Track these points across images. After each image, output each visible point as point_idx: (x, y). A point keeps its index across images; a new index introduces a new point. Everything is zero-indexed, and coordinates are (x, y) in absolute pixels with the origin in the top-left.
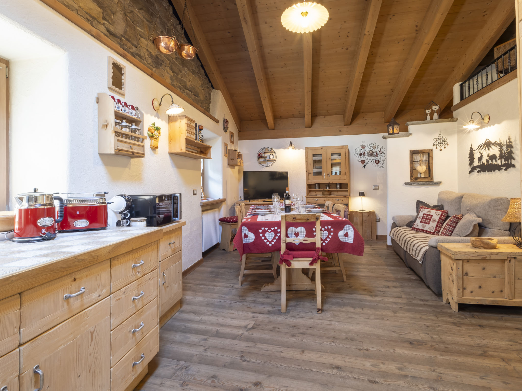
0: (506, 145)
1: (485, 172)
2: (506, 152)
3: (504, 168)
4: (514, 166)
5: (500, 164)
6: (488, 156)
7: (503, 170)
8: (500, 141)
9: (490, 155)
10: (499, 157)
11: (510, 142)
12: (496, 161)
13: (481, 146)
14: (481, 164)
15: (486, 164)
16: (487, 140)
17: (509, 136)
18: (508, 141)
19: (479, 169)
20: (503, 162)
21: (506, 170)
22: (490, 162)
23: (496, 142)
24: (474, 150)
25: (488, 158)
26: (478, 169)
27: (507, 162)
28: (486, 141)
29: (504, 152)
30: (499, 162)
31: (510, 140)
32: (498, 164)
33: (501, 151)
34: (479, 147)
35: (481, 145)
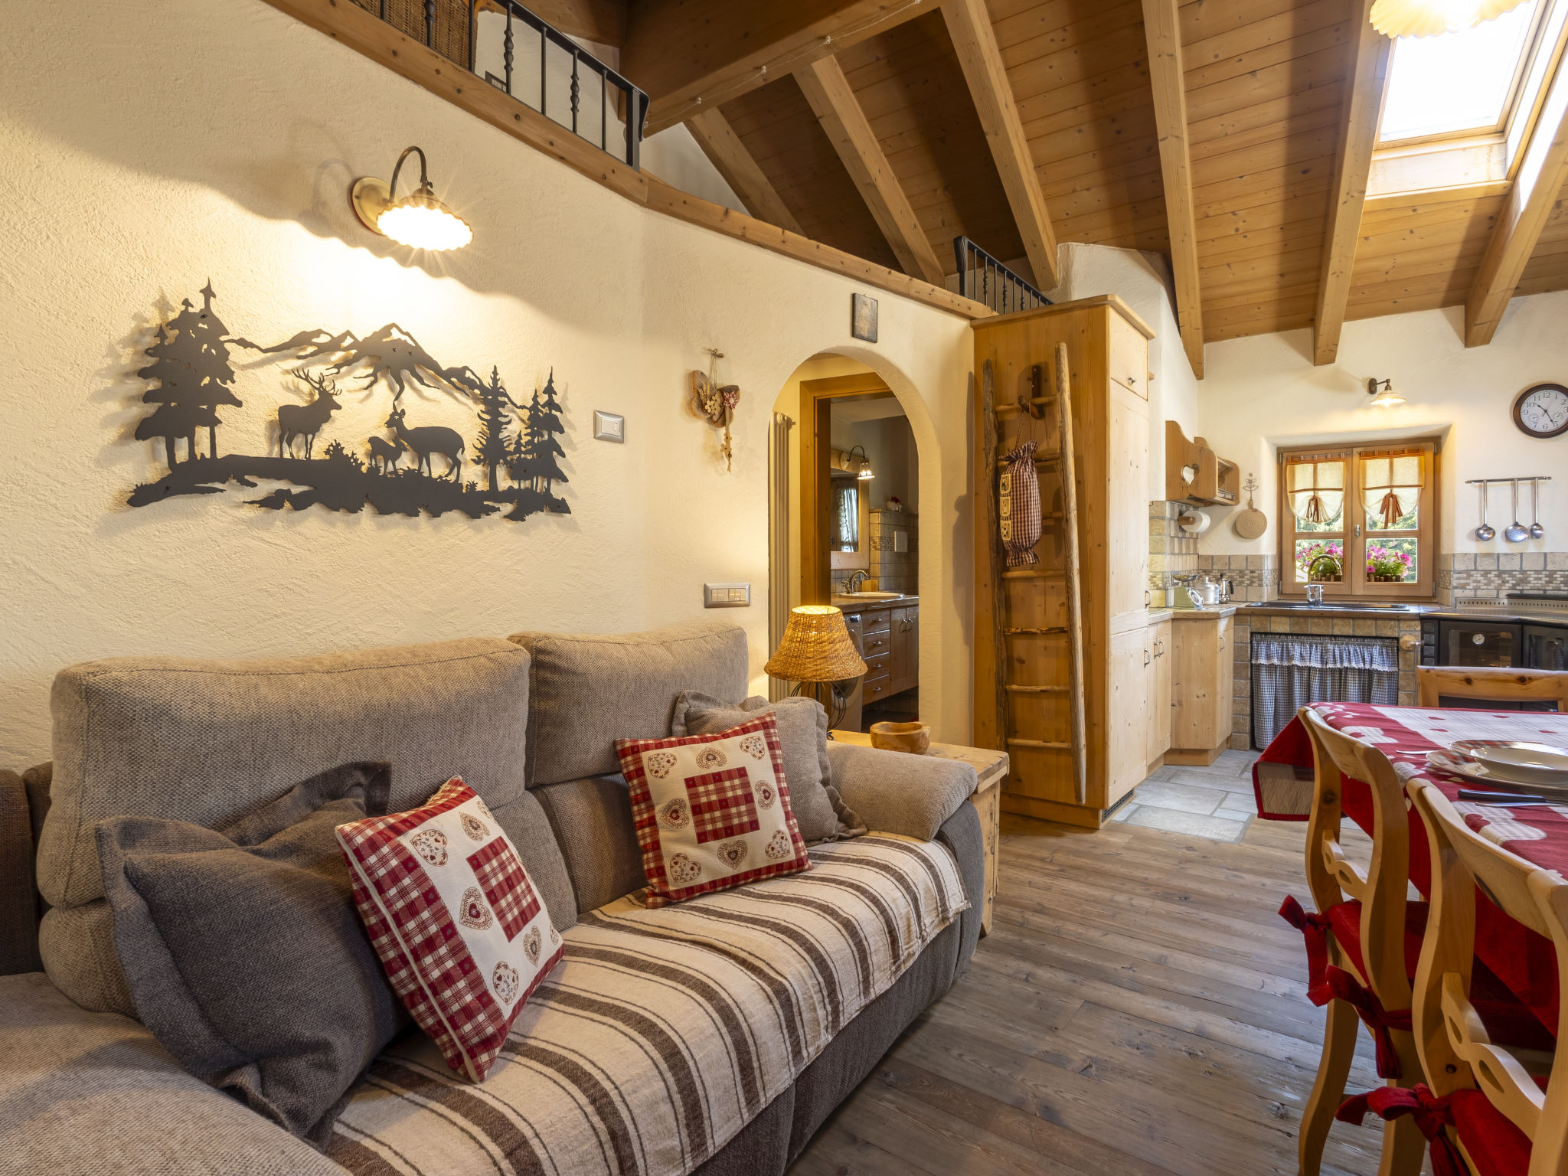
0: (530, 409)
1: (354, 509)
2: (528, 443)
3: (507, 508)
4: (560, 507)
5: (482, 486)
6: (395, 420)
7: (495, 516)
8: (495, 380)
9: (410, 423)
10: (480, 450)
11: (551, 404)
12: (456, 464)
13: (334, 345)
14: (318, 453)
15: (374, 470)
16: (396, 335)
17: (551, 381)
18: (543, 398)
19: (296, 490)
20: (504, 483)
21: (516, 516)
22: (406, 462)
23: (468, 374)
24: (243, 343)
25: (383, 433)
26: (266, 487)
27: (525, 484)
28: (387, 330)
29: (515, 436)
30: (472, 474)
31: (550, 397)
32: (473, 485)
33: (494, 425)
34: (301, 340)
35: (323, 339)
